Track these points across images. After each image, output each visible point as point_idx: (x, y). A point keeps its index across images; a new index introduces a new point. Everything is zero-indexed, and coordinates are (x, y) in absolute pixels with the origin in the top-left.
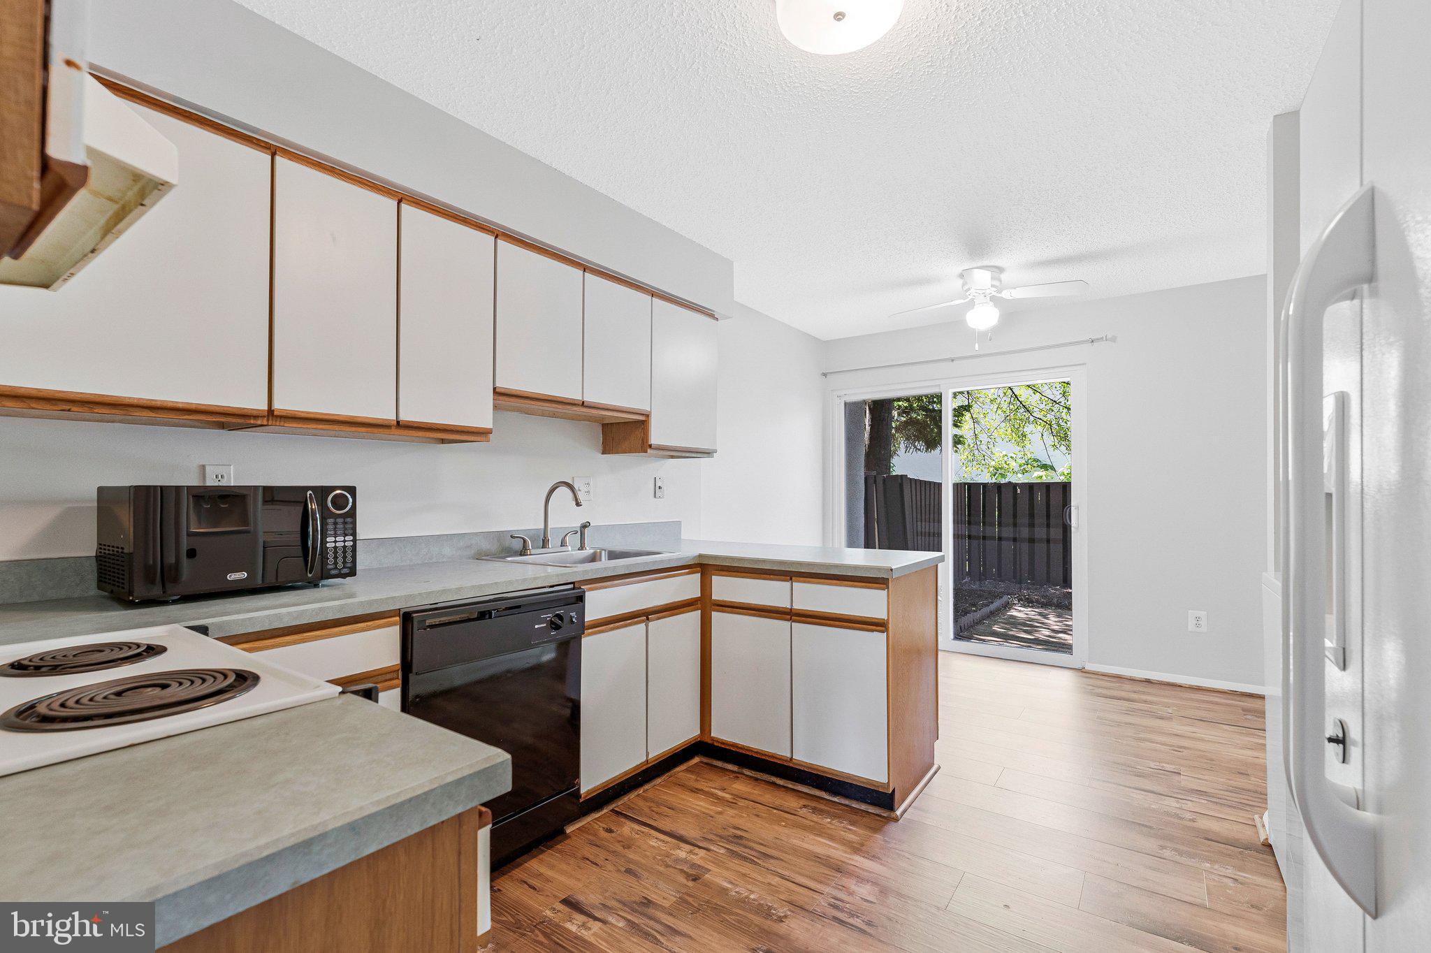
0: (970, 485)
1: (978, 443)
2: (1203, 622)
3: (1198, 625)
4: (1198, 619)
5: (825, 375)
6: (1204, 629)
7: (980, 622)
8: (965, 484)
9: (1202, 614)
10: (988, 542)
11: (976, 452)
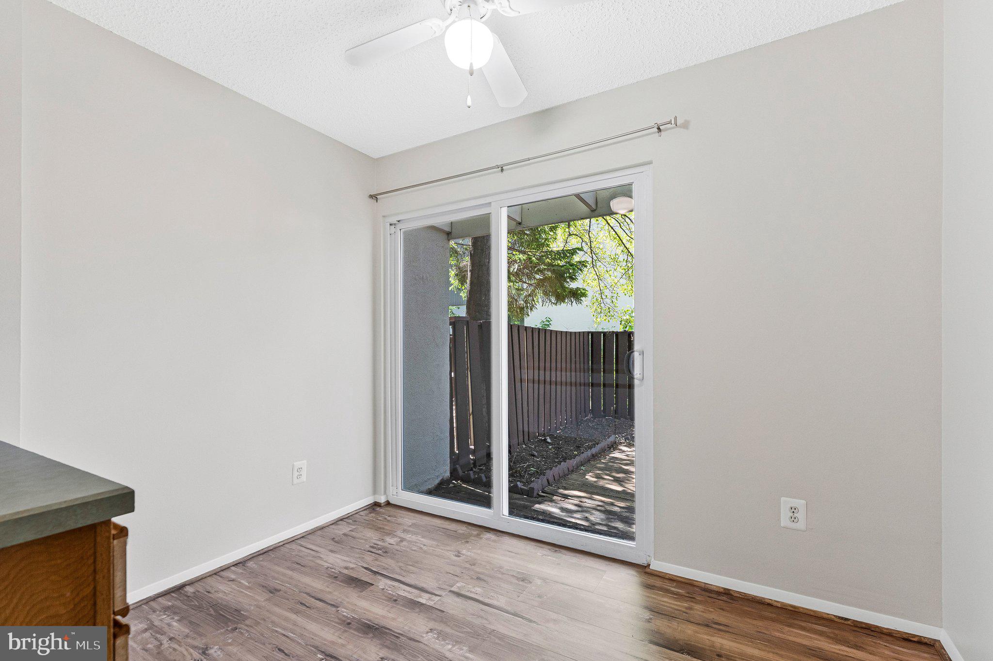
0: (592, 333)
1: (604, 297)
2: (801, 515)
3: (794, 519)
4: (793, 510)
5: (374, 197)
6: (801, 525)
7: (571, 471)
8: (589, 333)
9: (800, 503)
10: (607, 389)
11: (602, 305)
